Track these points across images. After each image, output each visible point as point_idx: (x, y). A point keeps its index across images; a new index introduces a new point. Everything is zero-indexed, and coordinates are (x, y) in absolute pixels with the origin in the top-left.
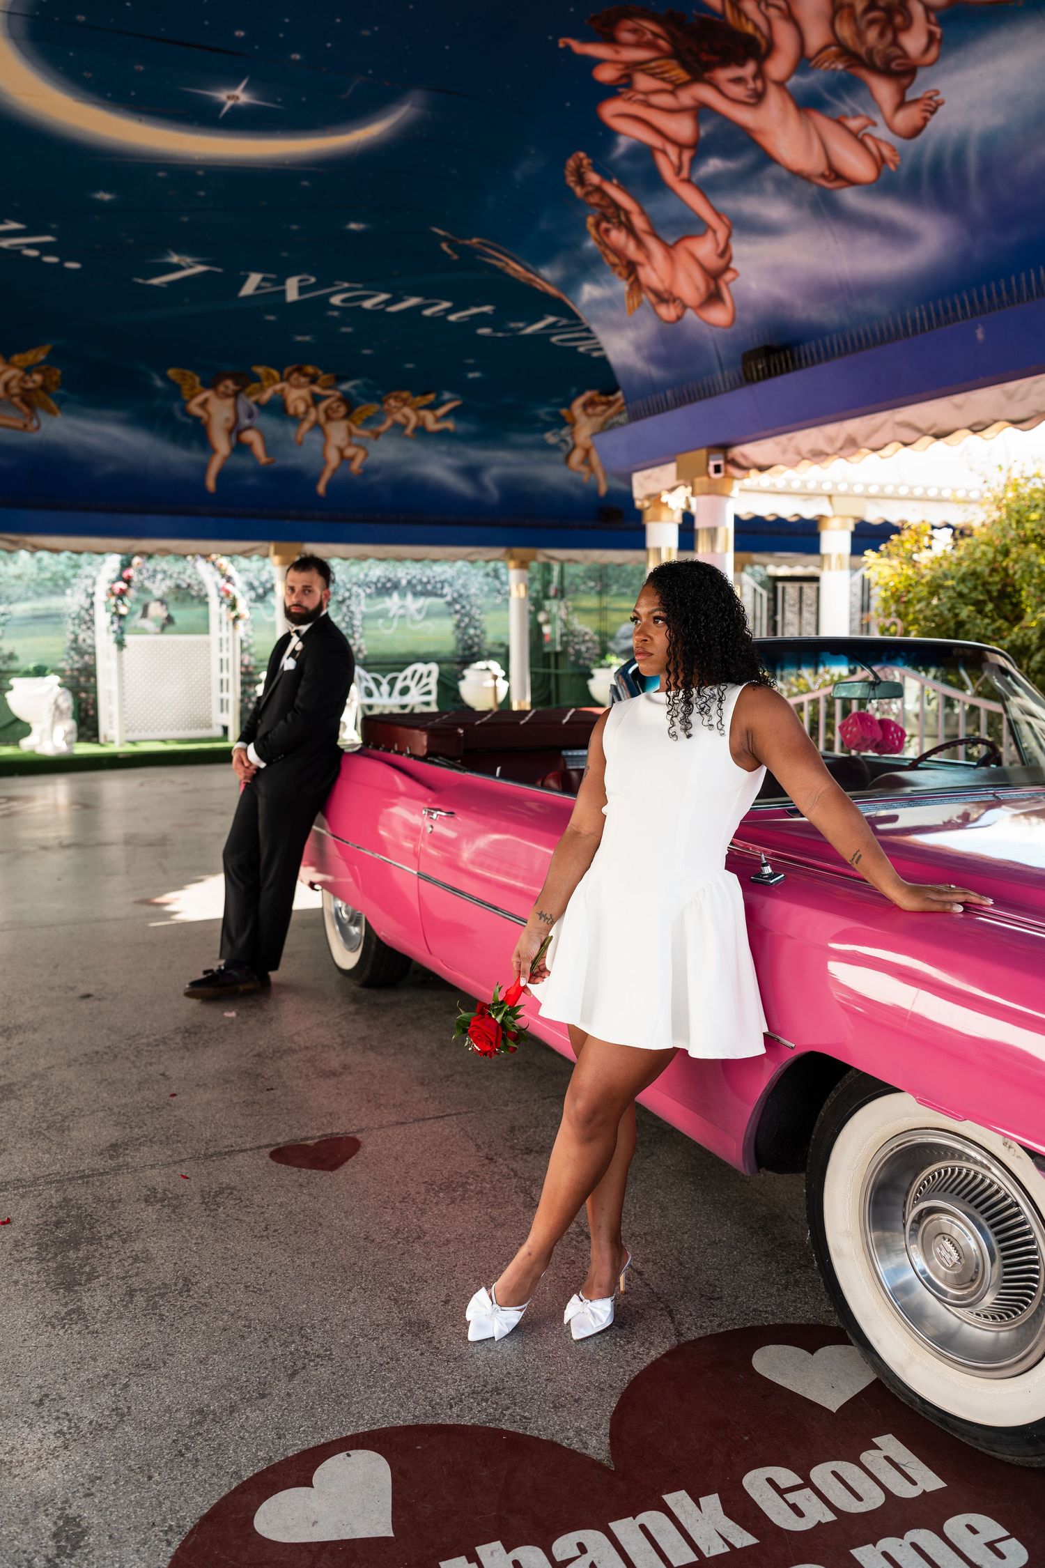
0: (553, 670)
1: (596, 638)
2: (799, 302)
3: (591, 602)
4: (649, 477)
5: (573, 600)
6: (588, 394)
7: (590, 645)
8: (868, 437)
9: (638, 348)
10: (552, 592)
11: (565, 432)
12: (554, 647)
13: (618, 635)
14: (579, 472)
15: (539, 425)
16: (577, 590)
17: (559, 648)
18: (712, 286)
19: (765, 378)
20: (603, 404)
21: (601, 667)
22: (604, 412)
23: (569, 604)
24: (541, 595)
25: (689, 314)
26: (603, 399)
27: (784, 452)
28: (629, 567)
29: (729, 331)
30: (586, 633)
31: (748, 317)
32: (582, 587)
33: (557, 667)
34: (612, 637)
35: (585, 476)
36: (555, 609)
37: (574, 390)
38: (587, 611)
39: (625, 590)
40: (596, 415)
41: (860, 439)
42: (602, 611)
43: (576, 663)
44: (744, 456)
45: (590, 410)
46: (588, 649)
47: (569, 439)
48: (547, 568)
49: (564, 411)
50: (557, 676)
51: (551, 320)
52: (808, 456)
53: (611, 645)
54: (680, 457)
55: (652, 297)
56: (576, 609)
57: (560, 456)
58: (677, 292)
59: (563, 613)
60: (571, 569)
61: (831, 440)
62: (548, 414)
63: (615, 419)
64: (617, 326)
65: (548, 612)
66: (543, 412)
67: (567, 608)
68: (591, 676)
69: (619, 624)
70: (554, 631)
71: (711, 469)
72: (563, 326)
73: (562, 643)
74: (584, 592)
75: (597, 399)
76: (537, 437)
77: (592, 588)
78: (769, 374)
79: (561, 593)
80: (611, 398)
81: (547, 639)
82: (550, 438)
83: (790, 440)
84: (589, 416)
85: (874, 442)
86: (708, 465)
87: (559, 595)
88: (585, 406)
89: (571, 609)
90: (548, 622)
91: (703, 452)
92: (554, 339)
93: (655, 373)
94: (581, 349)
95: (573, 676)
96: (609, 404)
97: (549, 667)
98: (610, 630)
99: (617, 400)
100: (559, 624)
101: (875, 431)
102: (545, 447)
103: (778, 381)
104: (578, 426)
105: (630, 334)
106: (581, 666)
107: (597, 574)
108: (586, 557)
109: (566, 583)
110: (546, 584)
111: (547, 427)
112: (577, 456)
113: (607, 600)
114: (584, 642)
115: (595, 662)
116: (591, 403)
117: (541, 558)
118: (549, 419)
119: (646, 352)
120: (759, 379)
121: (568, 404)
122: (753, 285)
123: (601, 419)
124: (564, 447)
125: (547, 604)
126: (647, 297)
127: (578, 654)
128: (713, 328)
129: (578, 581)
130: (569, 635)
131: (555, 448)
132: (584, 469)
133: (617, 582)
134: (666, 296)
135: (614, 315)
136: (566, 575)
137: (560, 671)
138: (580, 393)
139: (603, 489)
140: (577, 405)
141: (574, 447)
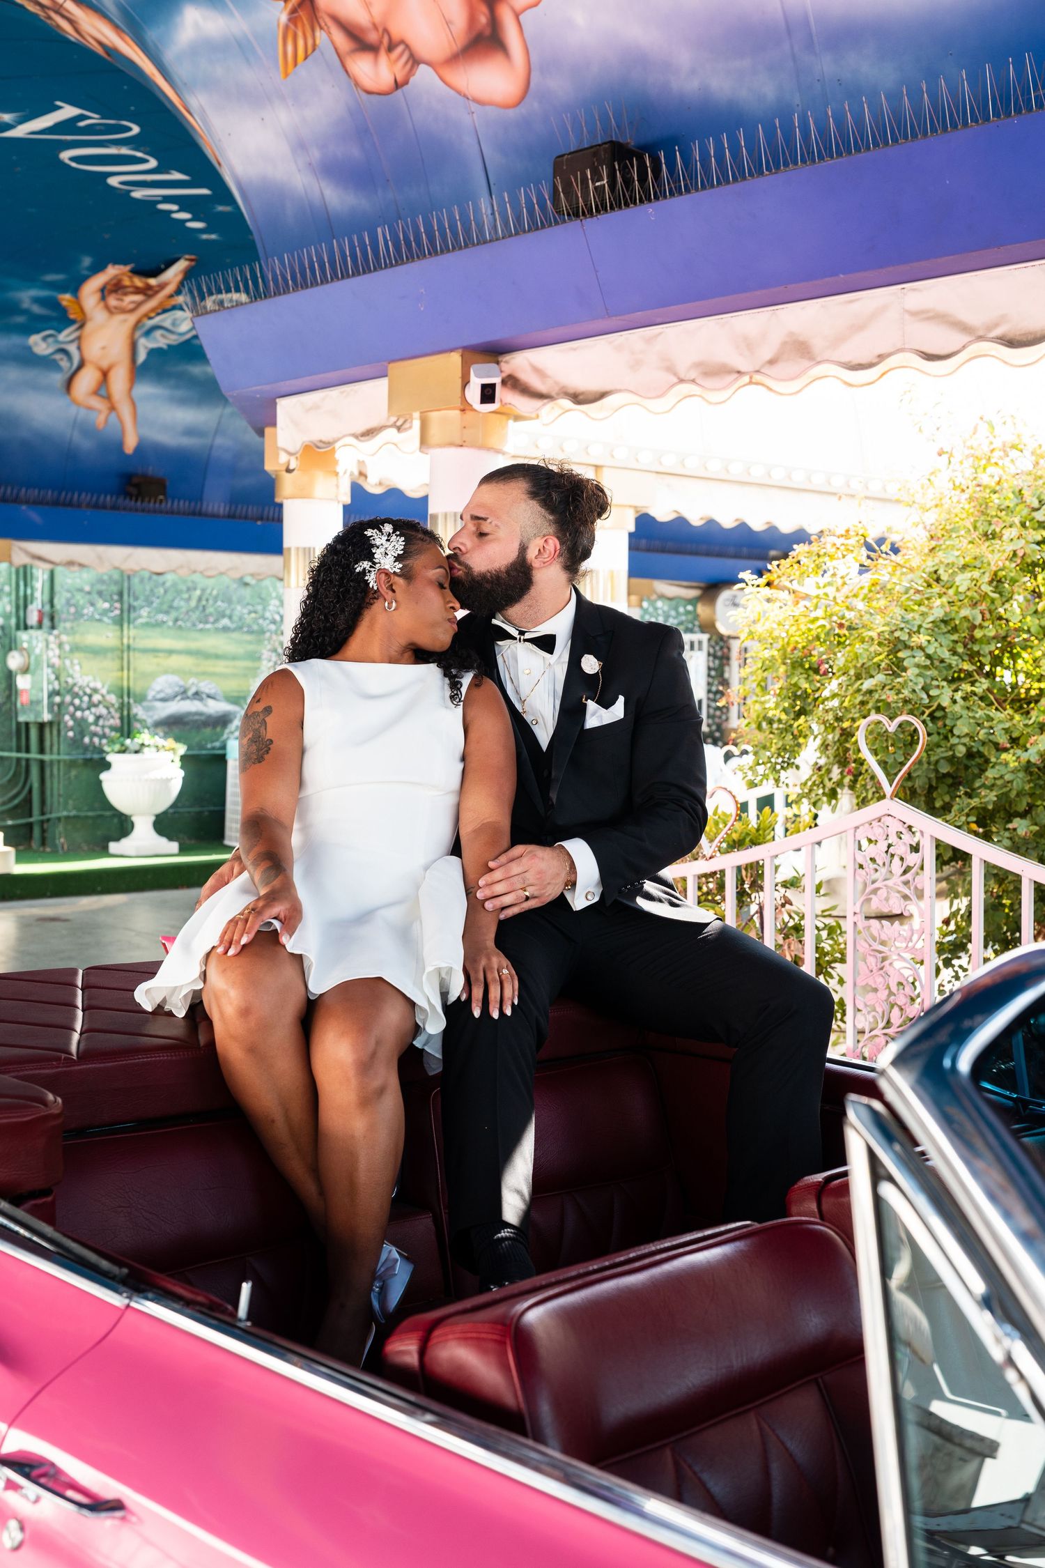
0: (34, 755)
1: (112, 698)
2: (684, 58)
3: (105, 636)
4: (316, 407)
5: (72, 632)
6: (112, 271)
7: (103, 711)
8: (839, 340)
9: (300, 146)
10: (33, 619)
11: (65, 335)
12: (39, 714)
13: (151, 694)
14: (90, 408)
15: (20, 319)
16: (78, 615)
17: (46, 717)
18: (483, 19)
19: (617, 204)
20: (138, 291)
21: (124, 750)
22: (139, 304)
23: (64, 638)
24: (13, 621)
25: (424, 74)
26: (139, 282)
27: (636, 365)
28: (170, 578)
29: (512, 113)
30: (95, 690)
31: (560, 87)
32: (89, 610)
33: (42, 750)
34: (141, 699)
35: (100, 417)
36: (39, 648)
37: (87, 261)
38: (97, 652)
39: (161, 617)
40: (124, 311)
41: (817, 344)
42: (124, 652)
43: (76, 743)
44: (538, 371)
45: (112, 301)
46: (98, 718)
47: (72, 348)
48: (24, 574)
49: (66, 298)
50: (42, 764)
51: (68, 112)
52: (693, 375)
53: (137, 710)
54: (395, 369)
55: (340, 38)
56: (76, 648)
57: (58, 378)
58: (397, 31)
59: (53, 654)
60: (66, 579)
61: (749, 345)
62: (37, 300)
63: (156, 320)
64: (254, 99)
65: (28, 652)
66: (27, 297)
67: (60, 646)
68: (107, 766)
69: (153, 676)
70: (36, 685)
71: (474, 394)
72: (90, 130)
73: (51, 706)
74: (91, 619)
75: (127, 282)
76: (15, 340)
77: (105, 612)
78: (623, 197)
79: (50, 619)
80: (153, 281)
81: (22, 700)
82: (39, 344)
83: (649, 341)
84: (110, 311)
85: (856, 350)
86: (465, 382)
87: (46, 622)
88: (104, 292)
89: (67, 647)
90: (26, 670)
91: (456, 358)
92: (65, 155)
93: (335, 198)
94: (113, 181)
95: (72, 764)
96: (148, 292)
97: (28, 750)
98: (137, 687)
99: (162, 286)
100: (47, 673)
101: (858, 327)
102: (29, 359)
103: (649, 212)
104: (89, 327)
105: (284, 117)
106: (86, 748)
107: (114, 588)
108: (100, 558)
109: (59, 602)
110: (23, 603)
111: (34, 325)
112: (86, 381)
113: (131, 632)
114: (92, 705)
115: (112, 742)
116: (115, 288)
117: (20, 559)
118: (36, 309)
119: (316, 154)
120: (602, 208)
121: (75, 286)
122: (580, 18)
123: (132, 319)
124: (64, 364)
125: (23, 636)
126: (329, 39)
127: (81, 726)
128: (474, 107)
129: (81, 599)
130: (62, 694)
131: (47, 363)
132: (96, 403)
133: (150, 603)
134: (373, 37)
135: (249, 76)
136: (57, 588)
137: (46, 757)
138: (98, 268)
139: (130, 444)
140: (90, 289)
141: (81, 365)
